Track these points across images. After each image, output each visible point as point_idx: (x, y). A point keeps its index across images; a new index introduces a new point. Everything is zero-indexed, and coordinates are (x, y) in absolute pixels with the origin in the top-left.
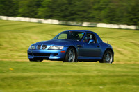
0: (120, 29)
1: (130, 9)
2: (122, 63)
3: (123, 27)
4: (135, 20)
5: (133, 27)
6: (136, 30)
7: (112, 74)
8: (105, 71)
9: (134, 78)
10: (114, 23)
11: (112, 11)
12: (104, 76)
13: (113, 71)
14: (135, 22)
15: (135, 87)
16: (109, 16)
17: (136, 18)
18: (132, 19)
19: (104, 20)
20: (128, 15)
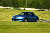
0: (8, 8)
1: (11, 2)
2: (8, 21)
3: (9, 8)
4: (13, 5)
5: (12, 8)
6: (13, 9)
7: (5, 25)
8: (2, 24)
9: (13, 26)
10: (5, 7)
11: (5, 2)
12: (2, 26)
13: (5, 24)
14: (13, 6)
15: (13, 29)
16: (4, 4)
17: (14, 5)
18: (12, 5)
19: (2, 5)
20: (10, 4)
